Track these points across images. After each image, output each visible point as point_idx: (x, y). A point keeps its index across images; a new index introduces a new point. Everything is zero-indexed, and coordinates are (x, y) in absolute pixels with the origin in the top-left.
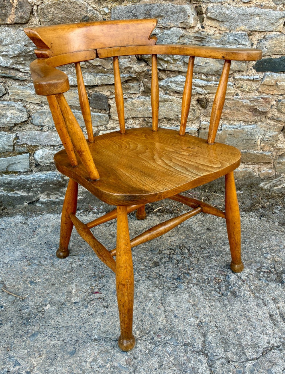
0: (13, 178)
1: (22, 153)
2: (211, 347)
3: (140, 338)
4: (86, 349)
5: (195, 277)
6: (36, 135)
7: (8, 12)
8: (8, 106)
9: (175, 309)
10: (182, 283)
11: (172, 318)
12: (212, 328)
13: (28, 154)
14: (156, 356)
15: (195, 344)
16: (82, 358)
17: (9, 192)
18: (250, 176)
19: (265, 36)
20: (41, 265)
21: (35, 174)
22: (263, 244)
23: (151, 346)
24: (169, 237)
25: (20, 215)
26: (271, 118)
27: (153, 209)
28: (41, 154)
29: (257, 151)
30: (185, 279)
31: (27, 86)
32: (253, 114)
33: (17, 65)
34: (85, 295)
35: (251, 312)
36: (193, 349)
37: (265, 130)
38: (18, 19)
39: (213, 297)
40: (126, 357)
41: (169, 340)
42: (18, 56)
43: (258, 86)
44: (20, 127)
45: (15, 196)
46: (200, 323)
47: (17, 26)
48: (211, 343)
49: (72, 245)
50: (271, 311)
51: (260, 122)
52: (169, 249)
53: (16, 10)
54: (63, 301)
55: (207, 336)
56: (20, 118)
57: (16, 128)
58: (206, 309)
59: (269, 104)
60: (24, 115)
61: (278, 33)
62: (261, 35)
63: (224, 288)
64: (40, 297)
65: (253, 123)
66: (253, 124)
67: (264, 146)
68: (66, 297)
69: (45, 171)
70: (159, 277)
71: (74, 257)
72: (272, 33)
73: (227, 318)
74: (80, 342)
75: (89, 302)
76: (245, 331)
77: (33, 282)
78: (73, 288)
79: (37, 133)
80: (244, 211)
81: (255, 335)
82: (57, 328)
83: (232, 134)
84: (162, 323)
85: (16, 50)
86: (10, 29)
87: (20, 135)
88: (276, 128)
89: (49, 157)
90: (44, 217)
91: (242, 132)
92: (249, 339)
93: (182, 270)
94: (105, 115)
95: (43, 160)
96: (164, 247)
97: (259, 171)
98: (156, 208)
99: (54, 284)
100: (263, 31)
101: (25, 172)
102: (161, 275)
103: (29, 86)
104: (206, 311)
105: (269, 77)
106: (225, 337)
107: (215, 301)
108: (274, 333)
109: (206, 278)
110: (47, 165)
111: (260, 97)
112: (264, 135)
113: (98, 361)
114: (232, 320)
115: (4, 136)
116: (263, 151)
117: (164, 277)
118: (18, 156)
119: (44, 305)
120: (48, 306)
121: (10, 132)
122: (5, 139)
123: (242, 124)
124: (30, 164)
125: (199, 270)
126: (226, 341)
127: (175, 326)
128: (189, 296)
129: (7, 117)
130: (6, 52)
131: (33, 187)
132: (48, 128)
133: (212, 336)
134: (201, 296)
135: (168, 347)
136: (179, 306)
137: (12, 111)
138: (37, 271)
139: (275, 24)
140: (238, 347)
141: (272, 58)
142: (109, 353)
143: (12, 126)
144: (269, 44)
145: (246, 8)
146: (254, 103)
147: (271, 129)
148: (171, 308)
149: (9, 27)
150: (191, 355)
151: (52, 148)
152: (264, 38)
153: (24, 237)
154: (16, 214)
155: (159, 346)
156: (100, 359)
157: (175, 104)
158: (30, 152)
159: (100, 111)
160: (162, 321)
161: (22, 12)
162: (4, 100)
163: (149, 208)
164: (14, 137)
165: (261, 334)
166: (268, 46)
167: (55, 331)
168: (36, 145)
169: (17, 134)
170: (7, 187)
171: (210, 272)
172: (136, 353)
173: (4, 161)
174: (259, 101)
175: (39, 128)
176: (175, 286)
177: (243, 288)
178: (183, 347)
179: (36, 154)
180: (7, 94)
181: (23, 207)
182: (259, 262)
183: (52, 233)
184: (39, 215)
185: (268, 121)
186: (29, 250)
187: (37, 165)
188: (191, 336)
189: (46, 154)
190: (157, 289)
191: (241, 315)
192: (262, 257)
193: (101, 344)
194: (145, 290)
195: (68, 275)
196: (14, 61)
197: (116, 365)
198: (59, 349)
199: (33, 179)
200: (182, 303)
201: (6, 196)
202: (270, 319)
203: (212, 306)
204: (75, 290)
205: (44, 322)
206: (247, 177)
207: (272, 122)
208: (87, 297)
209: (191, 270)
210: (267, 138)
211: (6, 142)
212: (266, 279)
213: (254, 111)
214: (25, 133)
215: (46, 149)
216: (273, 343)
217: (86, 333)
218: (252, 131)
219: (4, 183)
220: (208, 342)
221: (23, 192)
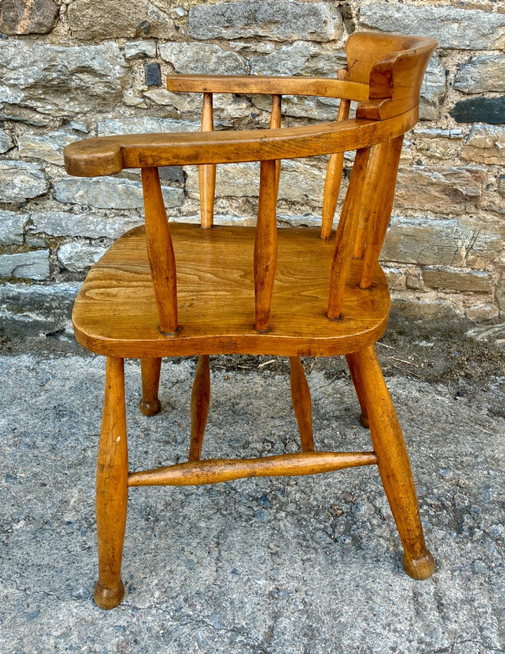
0: (23, 291)
1: (38, 248)
2: (280, 641)
3: (157, 605)
4: (57, 611)
5: (295, 499)
6: (61, 219)
7: (18, 16)
8: (16, 168)
9: (238, 558)
10: (266, 508)
11: (227, 575)
12: (294, 604)
13: (47, 251)
14: (176, 644)
15: (253, 632)
16: (46, 628)
17: (15, 314)
18: (448, 314)
19: (471, 58)
20: (34, 446)
21: (59, 285)
22: (445, 449)
23: (171, 623)
24: (272, 417)
25: (30, 354)
26: (487, 209)
27: (258, 363)
28: (69, 252)
29: (460, 269)
30: (274, 502)
31: (47, 137)
32: (452, 200)
33: (33, 101)
34: (90, 511)
35: (379, 583)
36: (245, 641)
37: (474, 231)
38: (34, 26)
39: (317, 543)
40: (122, 638)
41: (208, 616)
42: (34, 86)
43: (459, 149)
44: (36, 204)
45: (24, 321)
46: (274, 592)
47: (34, 38)
48: (283, 633)
49: (98, 417)
50: (418, 586)
51: (465, 214)
52: (265, 441)
53: (31, 12)
54: (48, 517)
55: (280, 619)
56: (34, 189)
57: (29, 205)
58: (295, 565)
59: (482, 183)
60: (42, 184)
61: (497, 53)
62: (463, 56)
63: (342, 528)
64: (13, 505)
65: (451, 216)
66: (453, 218)
67: (474, 261)
68: (55, 510)
69: (76, 280)
70: (230, 493)
71: (94, 437)
72: (485, 52)
73: (329, 589)
74: (51, 597)
75: (92, 525)
76: (356, 619)
77: (11, 477)
78: (74, 495)
79: (62, 215)
80: (427, 380)
81: (372, 630)
82: (23, 565)
83: (409, 234)
84: (206, 580)
85: (30, 77)
86: (22, 43)
87: (35, 217)
88: (497, 227)
89: (82, 258)
90: (66, 362)
91: (430, 232)
92: (357, 635)
93: (275, 483)
94: (177, 189)
95: (72, 261)
96: (255, 437)
97: (465, 306)
98: (264, 361)
99: (44, 485)
100: (468, 48)
101: (42, 281)
102: (234, 489)
103: (51, 137)
104: (294, 569)
105: (480, 133)
106: (314, 625)
107: (317, 552)
108: (410, 631)
109: (316, 503)
110: (79, 270)
111: (464, 169)
112: (474, 239)
113: (69, 636)
114: (338, 593)
115: (9, 219)
116: (472, 269)
117: (237, 492)
118: (30, 253)
119: (15, 520)
120: (22, 523)
121: (19, 212)
122: (10, 223)
123: (431, 216)
124: (50, 267)
125: (306, 488)
126: (313, 634)
127: (227, 590)
128: (272, 535)
129: (14, 187)
130: (14, 79)
131: (54, 306)
132: (82, 209)
133: (290, 619)
134: (294, 537)
135: (203, 629)
136: (246, 553)
137: (22, 177)
138: (24, 458)
139: (490, 36)
140: (332, 649)
141: (485, 99)
142: (94, 625)
143: (22, 201)
144: (479, 72)
145: (431, 9)
146: (453, 180)
147: (487, 229)
148: (231, 553)
149: (21, 39)
150: (240, 650)
151: (88, 242)
152: (470, 61)
153: (23, 394)
154: (24, 352)
155: (186, 624)
156: (76, 633)
157: (302, 176)
158: (52, 248)
159: (168, 182)
160: (205, 578)
161: (41, 15)
162: (10, 159)
163: (251, 360)
164: (25, 221)
165: (384, 628)
166: (476, 75)
167: (17, 570)
168: (60, 235)
169: (31, 215)
170: (12, 304)
171: (326, 493)
172: (140, 632)
173: (8, 261)
174: (462, 175)
175: (66, 208)
176: (251, 513)
177: (378, 532)
178: (229, 634)
179: (61, 251)
180: (16, 149)
181: (37, 340)
182: (425, 485)
183: (72, 390)
184: (60, 357)
185: (482, 214)
186: (24, 418)
187: (63, 270)
188: (249, 615)
189: (76, 253)
190: (218, 515)
191: (357, 586)
192: (434, 474)
193: (86, 605)
194: (195, 515)
195: (72, 471)
196: (27, 94)
197: (97, 650)
198: (12, 605)
199: (55, 293)
200: (255, 547)
201: (10, 320)
202: (412, 601)
203: (309, 559)
204: (75, 500)
205: (4, 552)
206: (442, 317)
207: (489, 217)
208: (92, 515)
209: (292, 486)
210: (480, 246)
211: (13, 229)
212: (430, 520)
213: (453, 193)
214: (43, 215)
215: (78, 244)
216: (402, 650)
217: (67, 583)
218: (449, 230)
219: (8, 298)
220: (279, 630)
221: (37, 314)
